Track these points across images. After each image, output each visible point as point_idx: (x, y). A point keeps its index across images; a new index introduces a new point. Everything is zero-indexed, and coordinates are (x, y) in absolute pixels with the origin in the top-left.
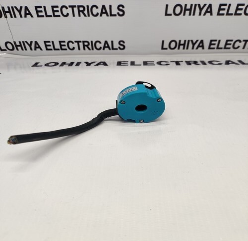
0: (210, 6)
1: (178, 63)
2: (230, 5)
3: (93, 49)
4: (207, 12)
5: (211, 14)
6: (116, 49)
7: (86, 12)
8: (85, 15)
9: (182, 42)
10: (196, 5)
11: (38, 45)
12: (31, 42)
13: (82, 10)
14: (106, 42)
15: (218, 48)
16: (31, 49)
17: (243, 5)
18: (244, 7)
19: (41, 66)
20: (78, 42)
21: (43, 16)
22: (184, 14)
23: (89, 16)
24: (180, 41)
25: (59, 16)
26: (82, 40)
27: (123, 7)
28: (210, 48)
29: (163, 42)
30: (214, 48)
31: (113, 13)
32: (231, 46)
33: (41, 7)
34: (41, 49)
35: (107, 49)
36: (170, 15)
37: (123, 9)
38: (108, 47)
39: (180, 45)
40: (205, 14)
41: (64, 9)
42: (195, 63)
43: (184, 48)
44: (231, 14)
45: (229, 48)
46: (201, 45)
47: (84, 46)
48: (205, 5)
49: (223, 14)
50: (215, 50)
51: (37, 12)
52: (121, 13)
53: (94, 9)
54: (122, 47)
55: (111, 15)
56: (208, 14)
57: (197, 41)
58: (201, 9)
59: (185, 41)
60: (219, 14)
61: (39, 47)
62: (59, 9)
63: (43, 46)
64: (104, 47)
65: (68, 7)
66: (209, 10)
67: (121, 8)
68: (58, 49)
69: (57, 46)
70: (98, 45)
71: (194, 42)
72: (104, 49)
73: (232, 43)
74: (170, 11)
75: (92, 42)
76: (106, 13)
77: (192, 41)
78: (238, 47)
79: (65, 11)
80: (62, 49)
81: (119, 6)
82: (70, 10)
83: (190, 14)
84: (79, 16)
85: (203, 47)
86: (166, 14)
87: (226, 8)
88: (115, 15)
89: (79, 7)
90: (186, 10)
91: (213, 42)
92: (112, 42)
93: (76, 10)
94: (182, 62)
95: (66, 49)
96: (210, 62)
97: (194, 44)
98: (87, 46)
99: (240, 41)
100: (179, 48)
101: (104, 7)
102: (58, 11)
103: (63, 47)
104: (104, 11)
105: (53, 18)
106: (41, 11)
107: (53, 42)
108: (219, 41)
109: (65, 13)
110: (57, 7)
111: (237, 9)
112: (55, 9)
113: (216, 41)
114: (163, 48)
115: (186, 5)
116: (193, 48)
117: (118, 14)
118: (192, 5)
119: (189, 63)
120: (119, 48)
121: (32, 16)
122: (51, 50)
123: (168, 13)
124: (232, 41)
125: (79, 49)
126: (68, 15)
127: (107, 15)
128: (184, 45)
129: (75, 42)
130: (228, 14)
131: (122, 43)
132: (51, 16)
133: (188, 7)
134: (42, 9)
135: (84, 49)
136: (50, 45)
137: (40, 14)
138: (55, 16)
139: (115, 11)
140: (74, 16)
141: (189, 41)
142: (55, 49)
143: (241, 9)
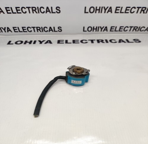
0: (111, 8)
1: (92, 41)
2: (122, 7)
3: (43, 31)
4: (109, 11)
5: (111, 12)
6: (57, 31)
7: (37, 11)
8: (37, 13)
9: (95, 28)
10: (102, 7)
11: (9, 29)
12: (5, 28)
13: (35, 10)
14: (50, 28)
15: (115, 31)
16: (5, 32)
17: (130, 7)
18: (130, 9)
19: (13, 44)
20: (34, 28)
21: (11, 13)
22: (96, 12)
23: (39, 13)
24: (94, 27)
25: (21, 13)
26: (36, 26)
27: (59, 8)
28: (111, 31)
29: (84, 27)
30: (113, 31)
31: (53, 11)
32: (123, 30)
33: (9, 8)
34: (11, 32)
35: (51, 32)
36: (88, 13)
37: (59, 9)
38: (52, 30)
39: (94, 29)
40: (108, 12)
41: (23, 9)
42: (102, 41)
43: (96, 31)
44: (123, 13)
45: (122, 31)
46: (106, 29)
47: (37, 30)
48: (108, 7)
49: (118, 13)
50: (114, 32)
51: (7, 11)
52: (58, 11)
53: (42, 9)
54: (60, 30)
55: (52, 13)
56: (110, 13)
57: (103, 27)
58: (105, 10)
59: (97, 27)
60: (116, 12)
61: (10, 30)
62: (20, 9)
63: (12, 30)
64: (50, 30)
65: (26, 8)
66: (110, 10)
67: (58, 8)
68: (22, 32)
69: (21, 30)
70: (46, 29)
71: (102, 27)
72: (49, 31)
73: (123, 28)
74: (87, 10)
75: (42, 27)
76: (49, 11)
77: (101, 27)
78: (127, 30)
79: (24, 10)
80: (24, 32)
81: (57, 8)
82: (27, 10)
83: (99, 12)
84: (33, 13)
85: (107, 30)
86: (85, 12)
87: (120, 9)
88: (55, 13)
89: (32, 8)
90: (96, 10)
91: (113, 28)
92: (54, 28)
93: (31, 9)
94: (95, 40)
95: (26, 32)
96: (111, 41)
97: (102, 29)
98: (39, 30)
99: (128, 27)
100: (93, 31)
101: (47, 8)
102: (19, 10)
103: (25, 30)
104: (48, 10)
105: (17, 14)
106: (9, 10)
107: (18, 28)
108: (116, 27)
109: (24, 11)
110: (19, 8)
111: (126, 10)
112: (18, 9)
113: (114, 27)
114: (84, 31)
115: (96, 7)
116: (101, 31)
117: (57, 12)
118: (100, 7)
119: (98, 41)
120: (59, 31)
121: (4, 13)
122: (17, 32)
123: (86, 11)
124: (123, 27)
125: (35, 31)
126: (26, 12)
127: (50, 13)
128: (96, 29)
129: (32, 27)
130: (121, 12)
131: (60, 28)
132: (15, 13)
133: (98, 8)
134: (10, 9)
135: (38, 31)
136: (16, 29)
137: (9, 12)
138: (18, 13)
139: (54, 10)
140: (30, 13)
141: (99, 27)
142: (20, 31)
143: (129, 10)
